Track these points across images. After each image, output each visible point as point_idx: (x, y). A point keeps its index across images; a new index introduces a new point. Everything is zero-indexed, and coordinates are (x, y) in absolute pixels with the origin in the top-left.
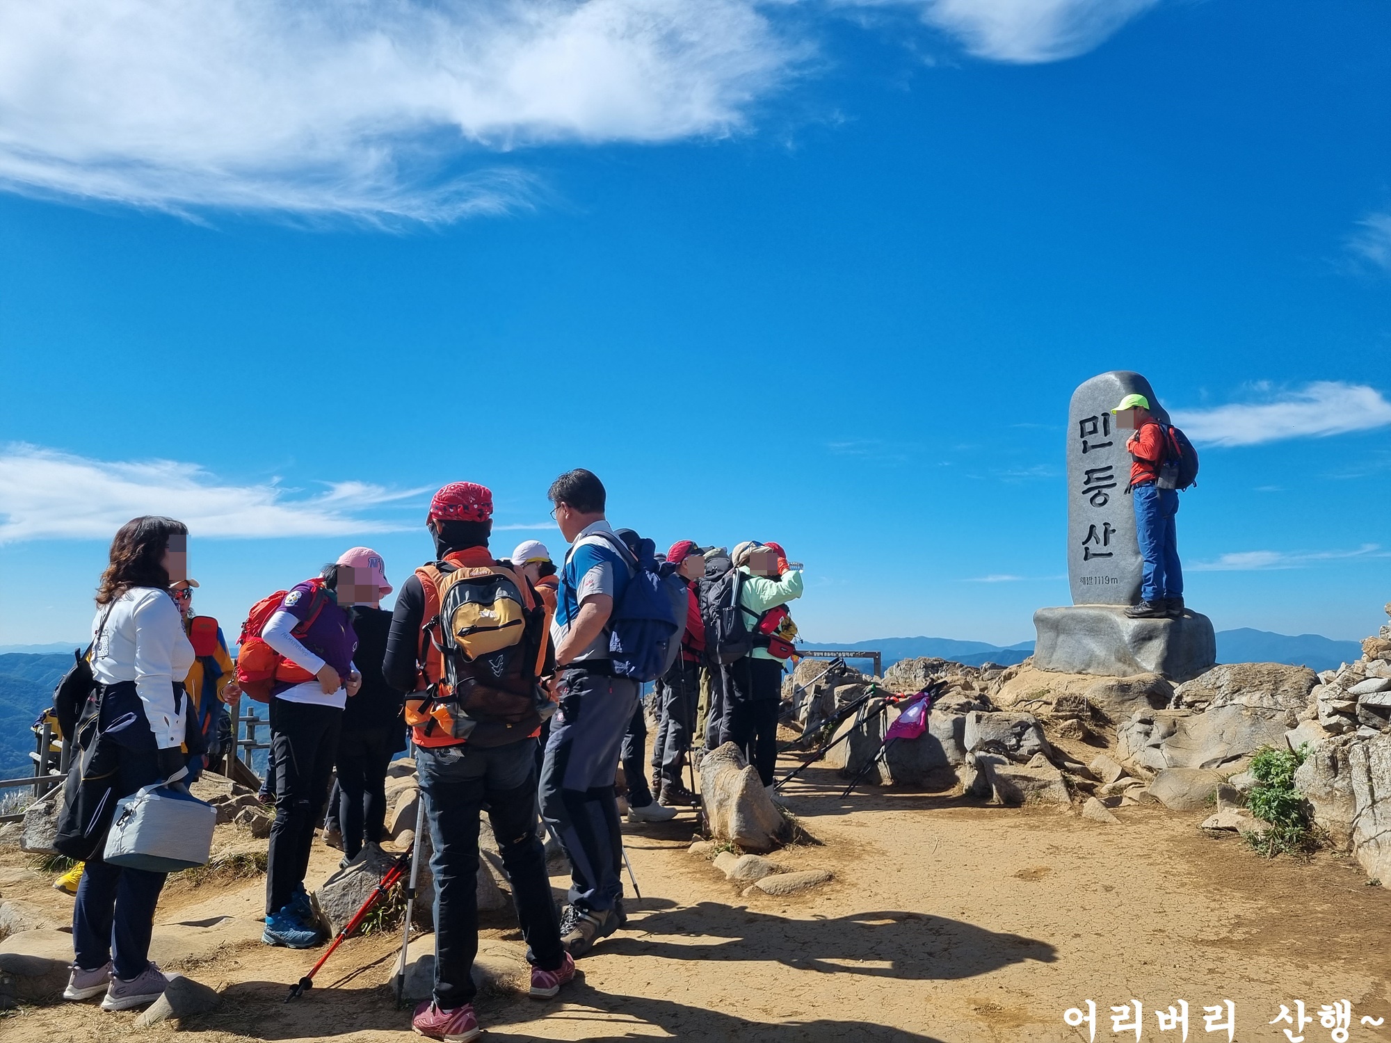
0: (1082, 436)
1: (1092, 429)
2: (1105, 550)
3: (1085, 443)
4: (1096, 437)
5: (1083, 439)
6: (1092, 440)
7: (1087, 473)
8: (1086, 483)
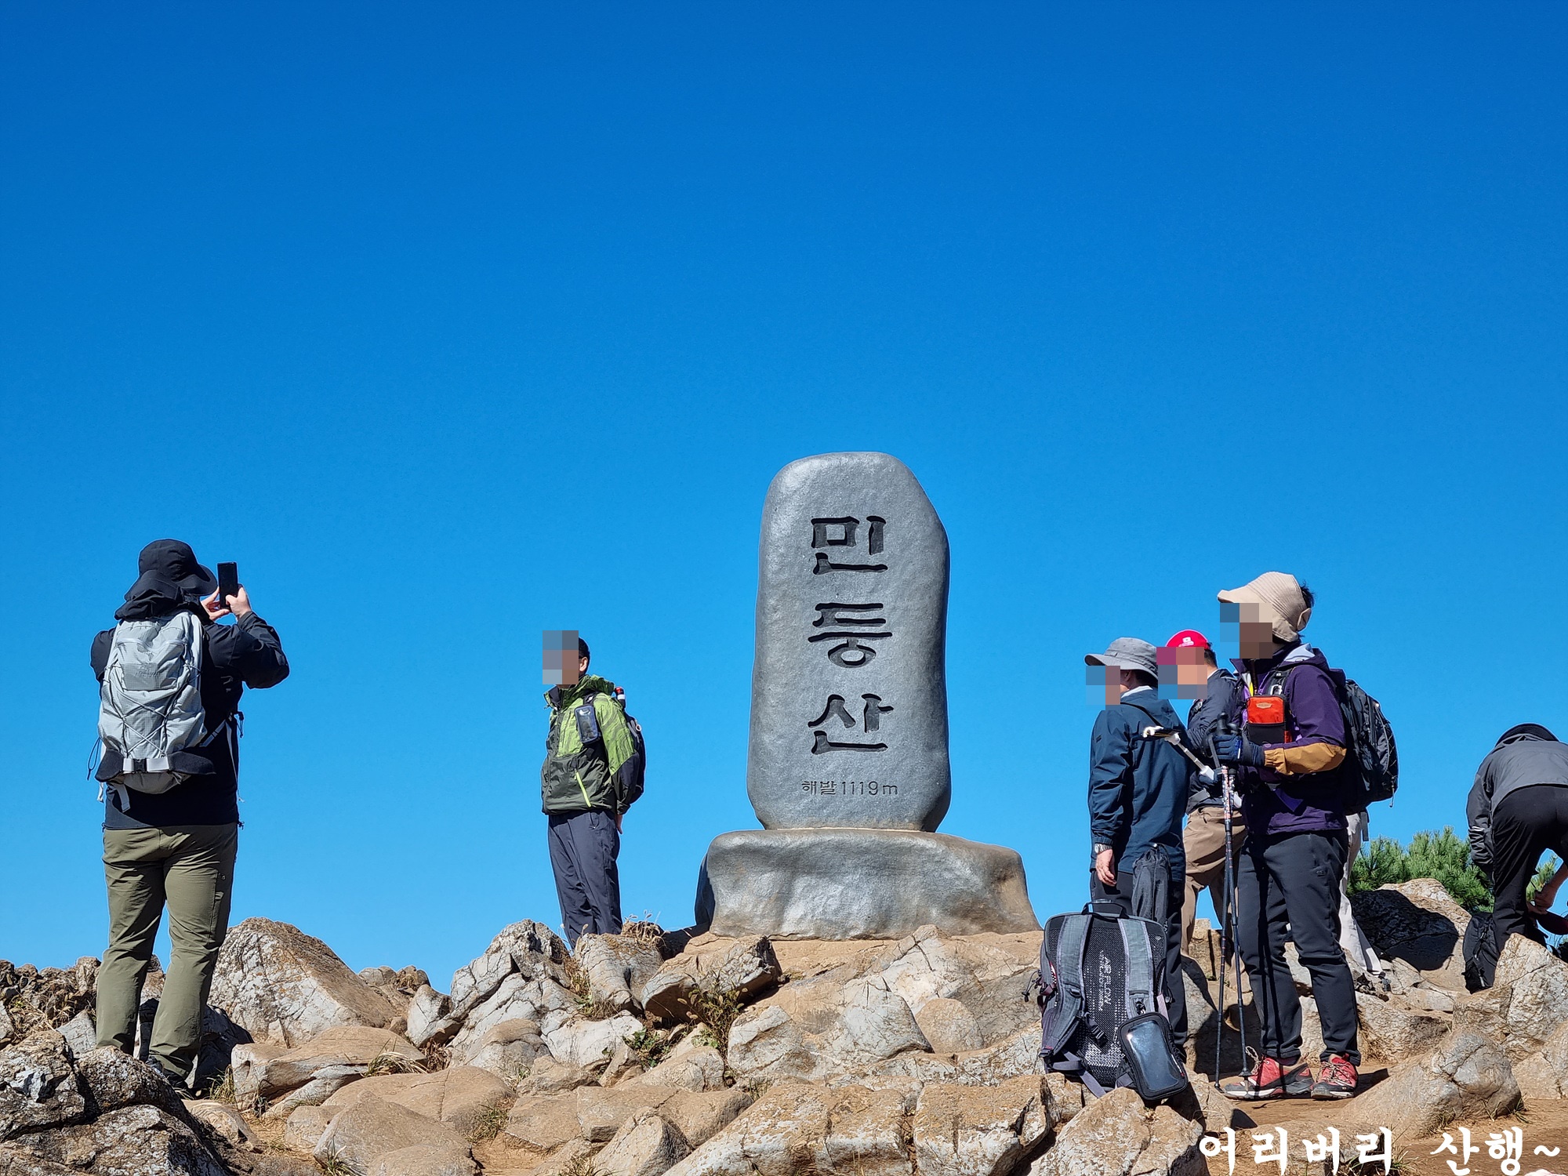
0: (813, 545)
1: (843, 538)
2: (867, 739)
3: (821, 556)
4: (848, 552)
5: (817, 550)
6: (836, 555)
7: (819, 607)
8: (817, 624)
